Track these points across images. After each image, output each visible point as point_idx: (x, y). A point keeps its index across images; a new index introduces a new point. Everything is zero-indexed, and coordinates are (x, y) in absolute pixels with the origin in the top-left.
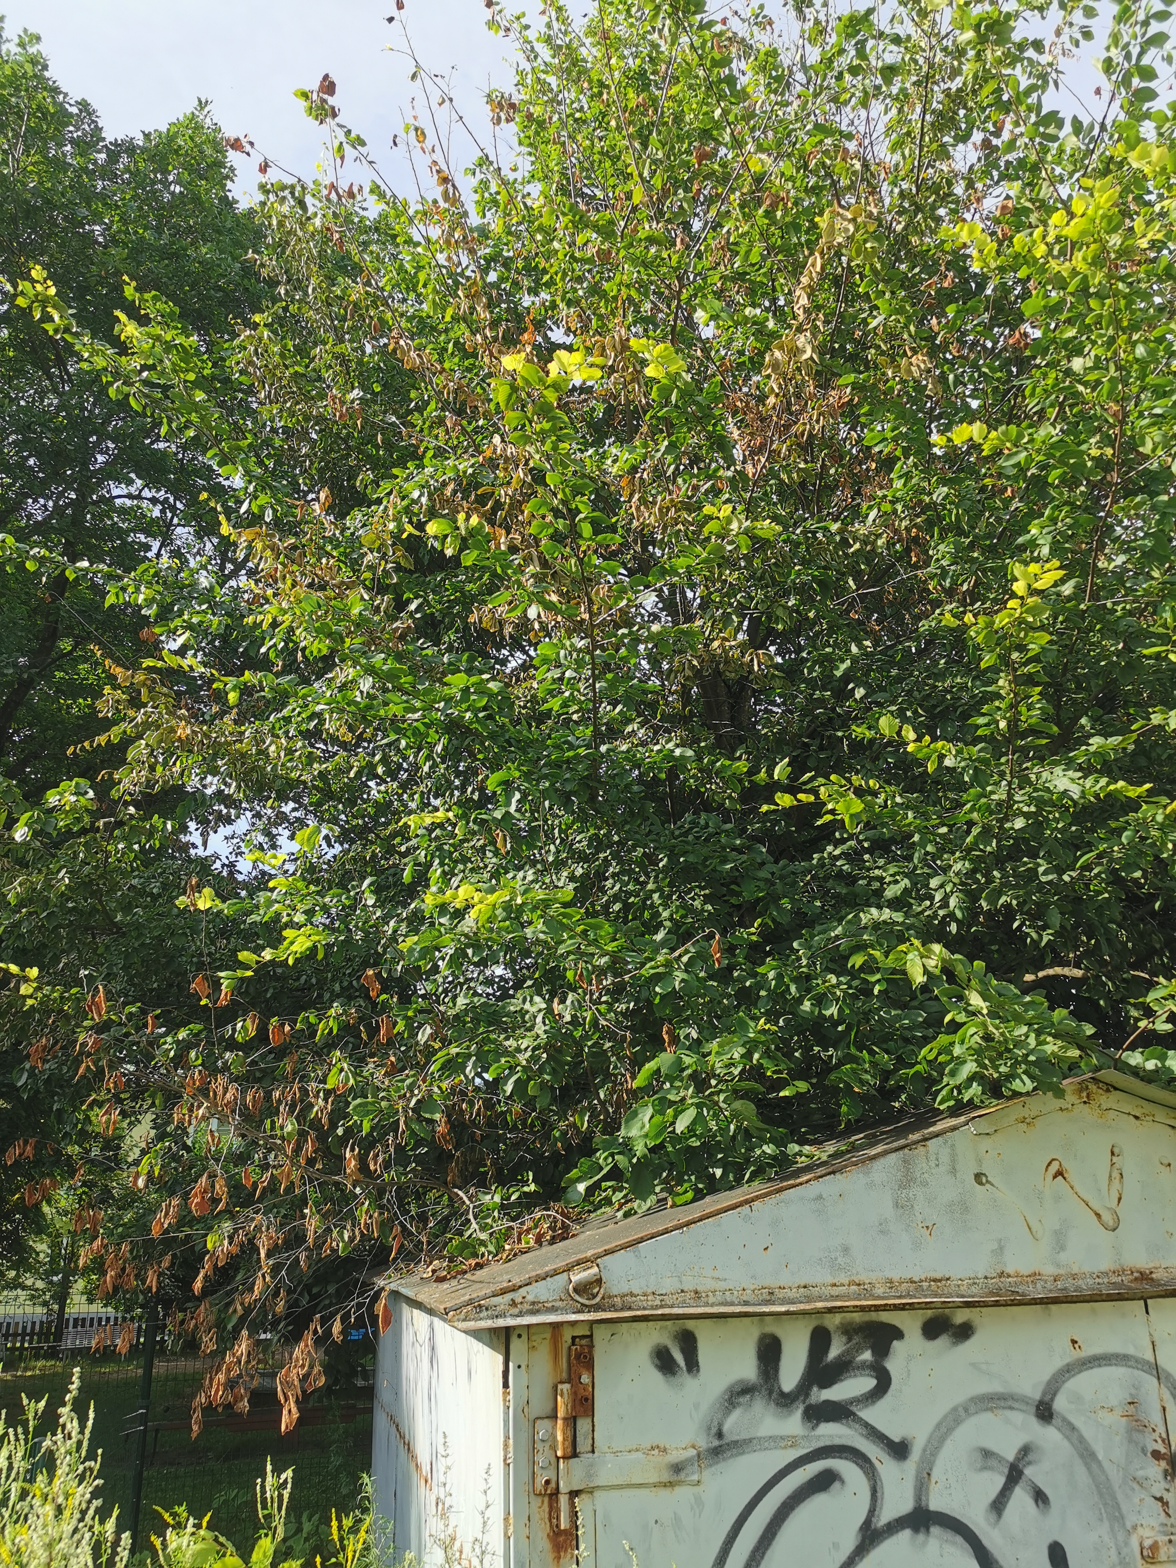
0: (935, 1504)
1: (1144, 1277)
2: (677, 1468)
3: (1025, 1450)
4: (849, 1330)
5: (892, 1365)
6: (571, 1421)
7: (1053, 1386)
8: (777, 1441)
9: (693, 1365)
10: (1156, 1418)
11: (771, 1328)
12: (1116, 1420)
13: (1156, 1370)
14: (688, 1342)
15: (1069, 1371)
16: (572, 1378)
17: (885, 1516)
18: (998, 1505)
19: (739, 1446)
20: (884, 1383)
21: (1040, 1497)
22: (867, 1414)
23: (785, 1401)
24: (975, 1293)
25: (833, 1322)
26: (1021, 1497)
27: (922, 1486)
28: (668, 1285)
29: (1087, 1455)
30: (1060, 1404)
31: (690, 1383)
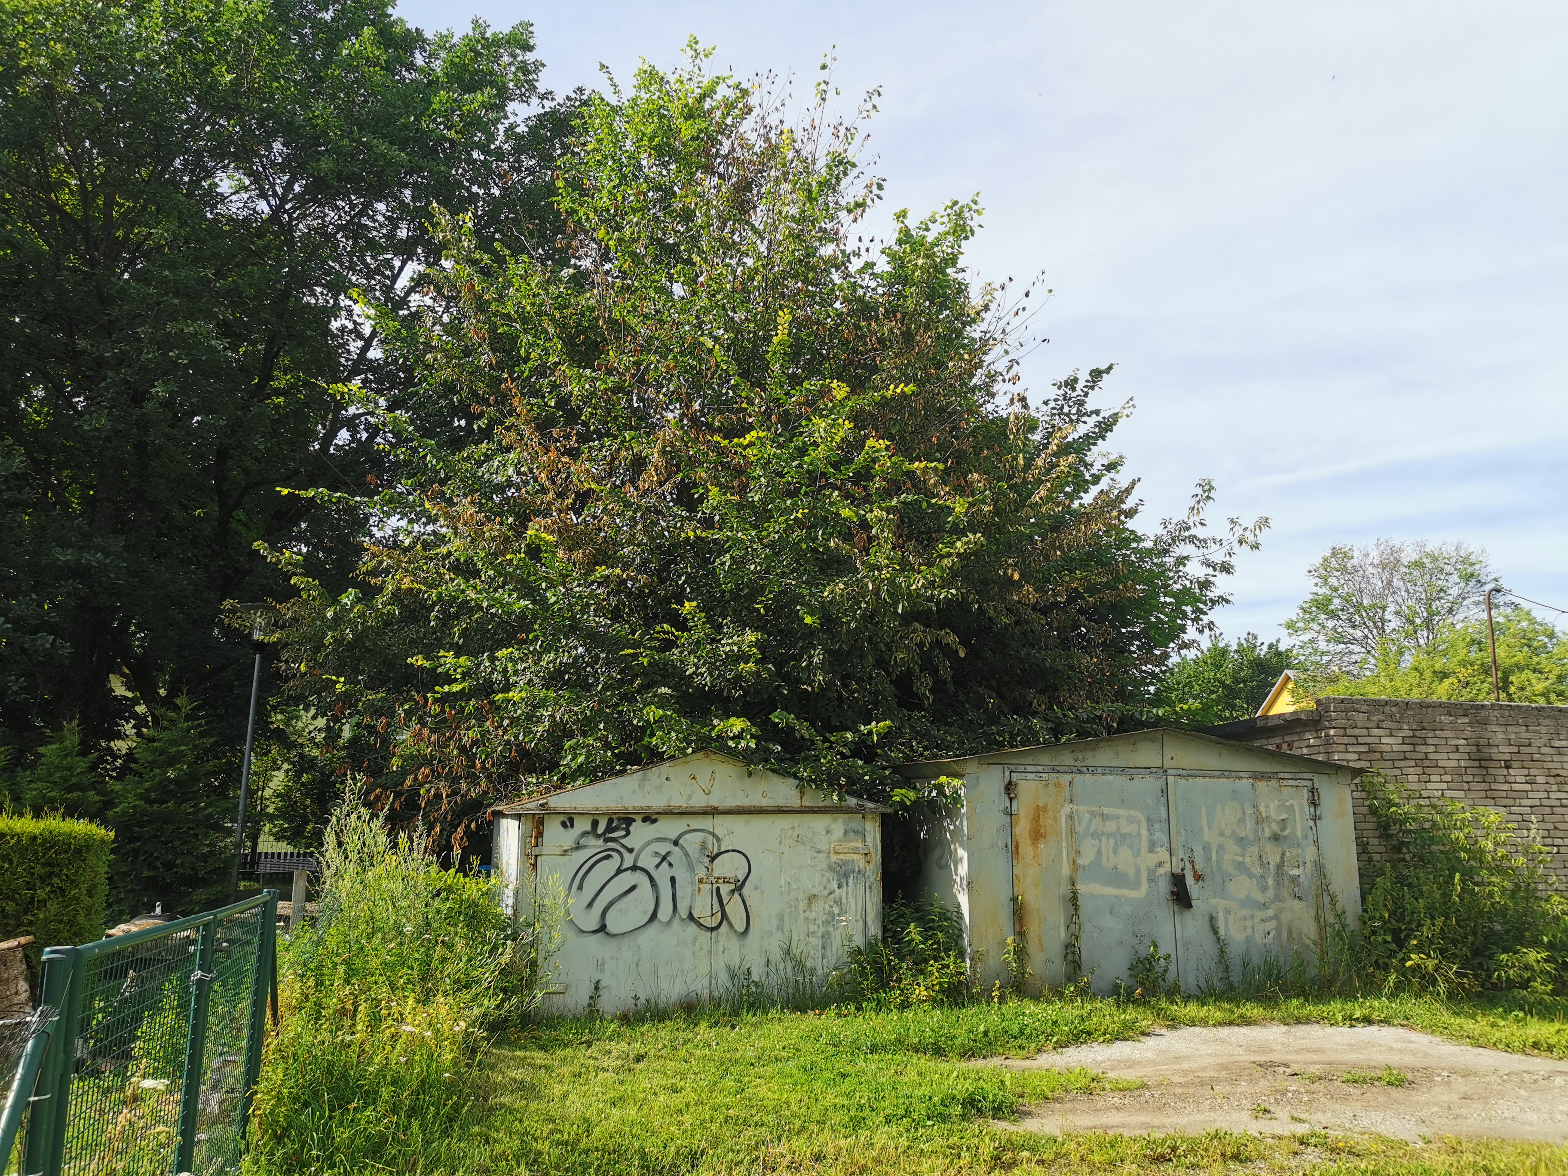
0: (639, 865)
1: (715, 808)
2: (565, 851)
3: (668, 853)
4: (619, 819)
5: (631, 829)
6: (536, 838)
7: (680, 836)
8: (595, 846)
9: (572, 826)
10: (710, 846)
11: (596, 817)
12: (698, 847)
13: (713, 834)
14: (571, 820)
15: (685, 833)
16: (538, 828)
17: (624, 867)
18: (658, 866)
19: (584, 847)
20: (628, 833)
21: (670, 865)
22: (623, 841)
23: (599, 836)
24: (660, 810)
25: (614, 817)
26: (665, 864)
27: (636, 860)
28: (567, 805)
29: (687, 855)
30: (681, 842)
31: (571, 830)
